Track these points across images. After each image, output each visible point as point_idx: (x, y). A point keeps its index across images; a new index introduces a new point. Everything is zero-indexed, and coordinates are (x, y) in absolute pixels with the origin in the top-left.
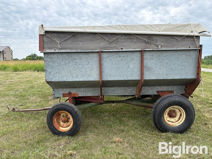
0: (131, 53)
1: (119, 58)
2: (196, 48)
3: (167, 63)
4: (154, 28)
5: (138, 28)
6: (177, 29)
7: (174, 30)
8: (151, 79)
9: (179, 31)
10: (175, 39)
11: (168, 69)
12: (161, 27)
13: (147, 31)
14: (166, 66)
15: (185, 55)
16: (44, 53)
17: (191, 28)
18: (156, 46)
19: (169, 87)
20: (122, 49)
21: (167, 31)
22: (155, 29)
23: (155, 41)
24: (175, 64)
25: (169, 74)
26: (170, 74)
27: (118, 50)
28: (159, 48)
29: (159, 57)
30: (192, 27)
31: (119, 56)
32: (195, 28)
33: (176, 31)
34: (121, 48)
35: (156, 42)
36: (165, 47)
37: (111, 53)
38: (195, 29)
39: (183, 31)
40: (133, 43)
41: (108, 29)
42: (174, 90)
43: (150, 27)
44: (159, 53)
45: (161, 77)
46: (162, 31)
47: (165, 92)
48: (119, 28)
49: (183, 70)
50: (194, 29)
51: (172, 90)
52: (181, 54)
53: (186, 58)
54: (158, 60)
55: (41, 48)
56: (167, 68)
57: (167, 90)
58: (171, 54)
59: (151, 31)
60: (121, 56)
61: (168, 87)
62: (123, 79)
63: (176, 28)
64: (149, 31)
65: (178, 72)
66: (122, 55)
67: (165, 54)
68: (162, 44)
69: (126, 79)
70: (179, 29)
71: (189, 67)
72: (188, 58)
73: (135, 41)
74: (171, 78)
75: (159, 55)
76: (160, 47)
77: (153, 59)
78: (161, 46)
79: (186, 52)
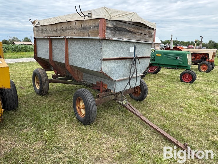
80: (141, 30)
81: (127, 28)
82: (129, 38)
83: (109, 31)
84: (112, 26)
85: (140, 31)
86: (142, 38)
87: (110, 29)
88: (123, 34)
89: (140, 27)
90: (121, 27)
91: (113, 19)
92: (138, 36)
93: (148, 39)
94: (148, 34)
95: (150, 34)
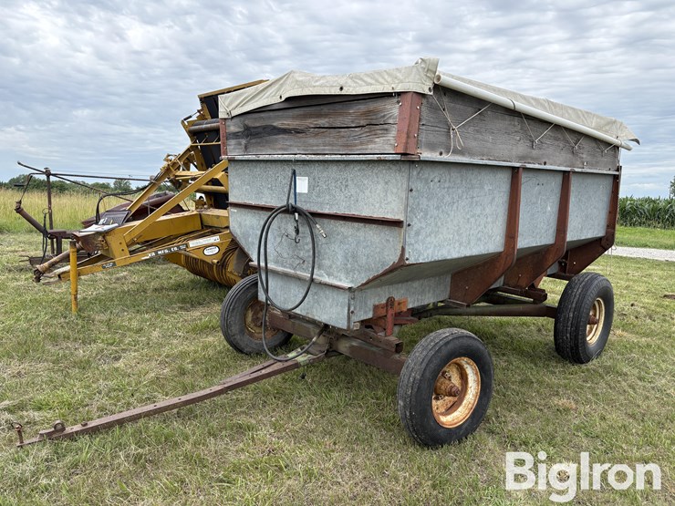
0: (552, 175)
1: (537, 187)
3: (585, 203)
10: (600, 149)
14: (584, 210)
18: (582, 162)
20: (545, 164)
23: (582, 150)
24: (591, 205)
27: (539, 167)
28: (584, 168)
29: (579, 189)
31: (537, 182)
34: (544, 161)
35: (582, 154)
36: (590, 165)
37: (527, 173)
40: (559, 150)
44: (581, 180)
49: (597, 217)
52: (600, 183)
53: (602, 192)
56: (584, 214)
58: (591, 182)
60: (540, 183)
66: (542, 178)
68: (587, 157)
71: (602, 211)
73: (562, 145)
75: (580, 184)
76: (585, 164)
80: (326, 116)
81: (275, 124)
82: (285, 149)
83: (233, 142)
84: (237, 130)
85: (323, 122)
86: (330, 145)
87: (236, 135)
88: (267, 142)
89: (322, 107)
90: (258, 125)
91: (235, 113)
92: (312, 141)
93: (362, 144)
94: (363, 123)
95: (374, 122)
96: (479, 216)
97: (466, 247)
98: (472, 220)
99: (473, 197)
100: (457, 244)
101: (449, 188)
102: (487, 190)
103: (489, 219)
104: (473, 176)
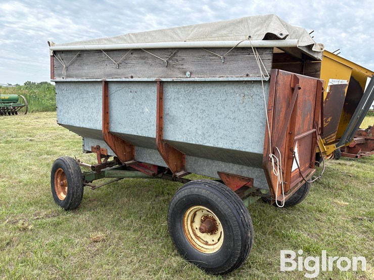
0: (145, 85)
1: (130, 94)
2: (258, 79)
3: (204, 111)
4: (177, 35)
5: (153, 36)
6: (220, 33)
7: (214, 35)
8: (177, 140)
9: (222, 37)
10: (217, 56)
11: (206, 124)
12: (190, 32)
13: (165, 41)
14: (203, 117)
15: (240, 95)
16: (56, 82)
17: (248, 28)
18: (183, 72)
19: (242, 168)
20: (132, 77)
21: (199, 39)
22: (179, 36)
23: (180, 62)
24: (219, 114)
25: (207, 135)
26: (210, 136)
27: (127, 80)
28: (187, 77)
29: (190, 97)
30: (250, 25)
31: (129, 90)
32: (259, 28)
33: (217, 38)
34: (130, 75)
35: (182, 65)
36: (198, 74)
37: (119, 84)
38: (258, 31)
39: (233, 38)
40: (147, 66)
41: (115, 43)
42: (255, 177)
43: (171, 33)
44: (190, 88)
45: (193, 139)
46: (189, 40)
47: (233, 176)
48: (128, 39)
49: (236, 129)
50: (256, 29)
51: (250, 176)
52: (231, 91)
53: (241, 102)
54: (188, 102)
55: (53, 76)
56: (203, 121)
57: (239, 174)
58: (211, 90)
59: (172, 41)
60: (132, 91)
61: (241, 166)
62: (135, 134)
63: (216, 30)
64: (170, 41)
65: (225, 132)
66: (134, 88)
67: (200, 90)
68: (193, 68)
69: (140, 135)
70: (224, 32)
71: (249, 123)
72: (246, 101)
73: (150, 62)
74: (212, 146)
75: (190, 92)
76: (188, 73)
77: (178, 99)
78: (191, 73)
79: (241, 88)
96: (88, 108)
97: (83, 123)
98: (84, 109)
99: (83, 98)
100: (78, 120)
101: (71, 93)
102: (90, 94)
103: (94, 111)
104: (81, 87)
